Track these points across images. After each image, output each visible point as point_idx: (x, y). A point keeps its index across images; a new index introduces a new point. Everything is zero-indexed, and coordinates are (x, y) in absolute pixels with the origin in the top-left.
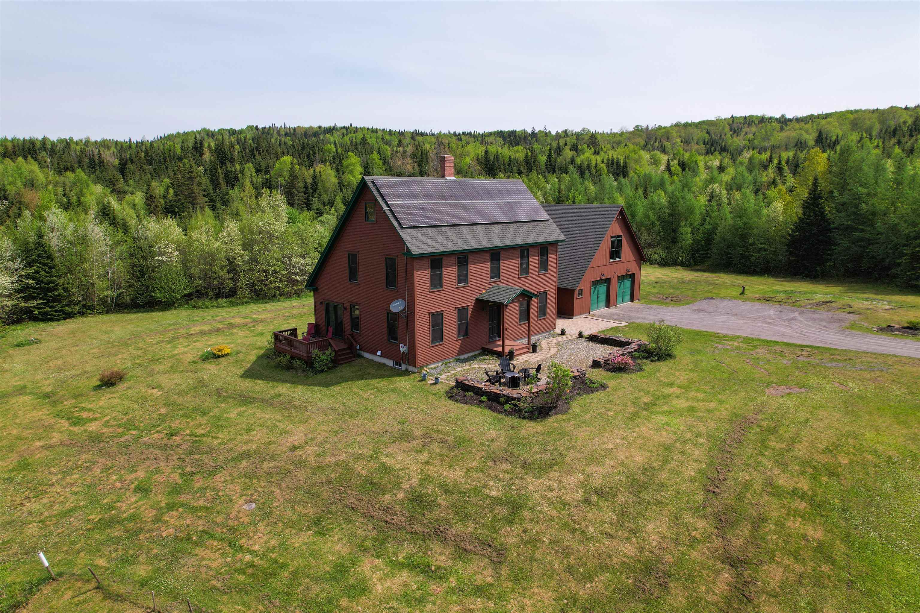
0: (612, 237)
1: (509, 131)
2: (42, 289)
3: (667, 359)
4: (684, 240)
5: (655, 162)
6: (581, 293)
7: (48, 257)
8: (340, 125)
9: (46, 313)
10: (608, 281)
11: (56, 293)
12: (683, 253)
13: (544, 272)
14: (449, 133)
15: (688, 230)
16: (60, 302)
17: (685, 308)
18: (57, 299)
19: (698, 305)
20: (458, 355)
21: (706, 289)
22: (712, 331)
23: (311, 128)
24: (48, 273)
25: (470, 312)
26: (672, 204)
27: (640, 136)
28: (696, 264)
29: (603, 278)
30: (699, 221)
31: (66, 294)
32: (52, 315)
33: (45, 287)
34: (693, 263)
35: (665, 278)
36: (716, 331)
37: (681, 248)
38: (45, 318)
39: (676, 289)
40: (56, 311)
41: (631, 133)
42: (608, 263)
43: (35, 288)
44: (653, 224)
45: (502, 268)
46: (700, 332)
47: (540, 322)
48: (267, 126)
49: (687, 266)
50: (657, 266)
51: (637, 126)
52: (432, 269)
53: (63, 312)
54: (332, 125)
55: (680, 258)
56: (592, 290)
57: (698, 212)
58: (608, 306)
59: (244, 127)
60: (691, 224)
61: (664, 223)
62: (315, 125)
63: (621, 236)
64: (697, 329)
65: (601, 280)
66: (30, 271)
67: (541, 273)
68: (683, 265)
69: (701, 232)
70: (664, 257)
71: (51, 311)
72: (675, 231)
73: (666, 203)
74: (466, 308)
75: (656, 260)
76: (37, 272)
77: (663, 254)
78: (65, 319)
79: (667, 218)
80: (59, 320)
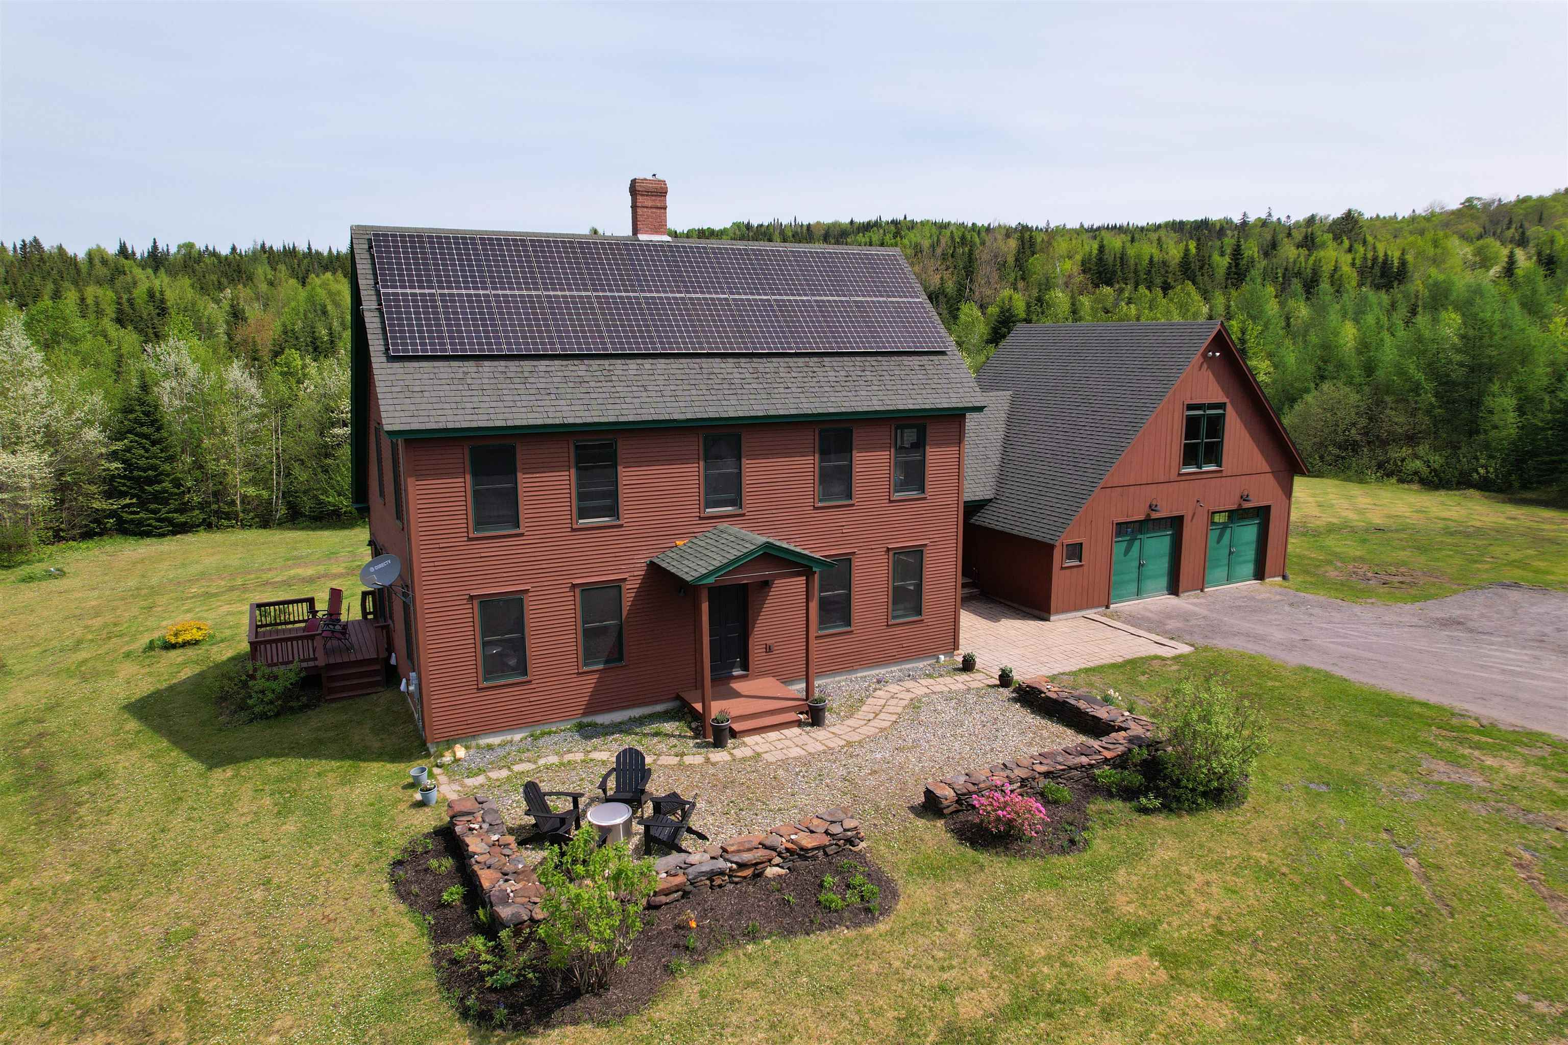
0: (1190, 407)
1: (1196, 221)
2: (137, 480)
3: (1199, 808)
4: (1496, 427)
5: (1484, 261)
6: (1076, 551)
7: (153, 423)
8: (887, 217)
9: (140, 523)
10: (1176, 523)
11: (158, 487)
12: (1491, 457)
13: (914, 494)
14: (1082, 226)
15: (1508, 402)
16: (166, 502)
17: (1407, 612)
18: (161, 498)
19: (1451, 607)
20: (585, 714)
21: (1515, 555)
22: (1446, 702)
23: (835, 225)
24: (147, 451)
25: (628, 599)
26: (1469, 343)
27: (1473, 218)
28: (1525, 487)
29: (1155, 515)
30: (1545, 381)
31: (176, 490)
32: (149, 525)
33: (140, 477)
34: (1516, 485)
35: (1413, 519)
36: (1459, 705)
37: (1487, 446)
38: (139, 531)
39: (1422, 549)
40: (159, 520)
41: (1453, 213)
42: (1173, 476)
43: (125, 477)
44: (1416, 388)
45: (746, 480)
46: (1400, 702)
47: (898, 630)
48: (766, 224)
49: (1500, 491)
50: (1415, 487)
51: (1469, 200)
52: (475, 475)
53: (170, 521)
54: (873, 218)
55: (1482, 471)
56: (1120, 548)
57: (1542, 359)
58: (1174, 589)
59: (728, 226)
60: (1520, 389)
61: (1445, 384)
62: (845, 220)
63: (1222, 406)
64: (1397, 688)
65: (1148, 520)
66: (118, 446)
67: (897, 496)
68: (1486, 486)
69: (1547, 407)
70: (1436, 466)
71: (150, 519)
72: (1475, 403)
73: (1456, 340)
74: (616, 586)
75: (1416, 473)
76: (128, 450)
77: (1437, 460)
78: (174, 533)
79: (1458, 374)
80: (162, 535)
